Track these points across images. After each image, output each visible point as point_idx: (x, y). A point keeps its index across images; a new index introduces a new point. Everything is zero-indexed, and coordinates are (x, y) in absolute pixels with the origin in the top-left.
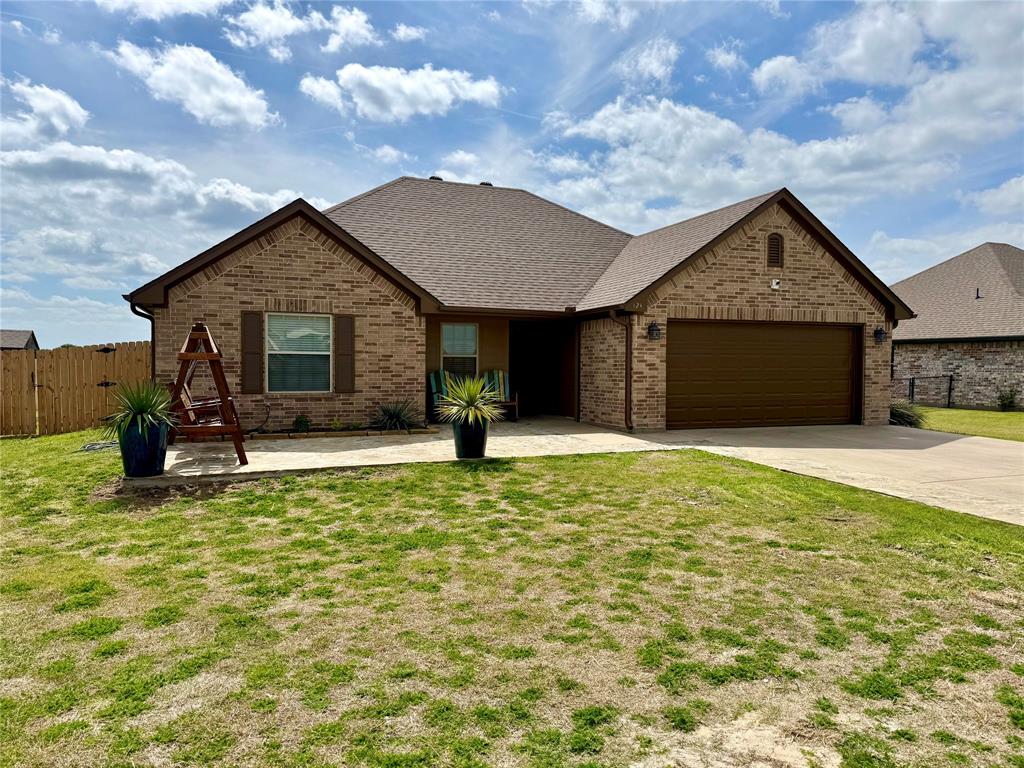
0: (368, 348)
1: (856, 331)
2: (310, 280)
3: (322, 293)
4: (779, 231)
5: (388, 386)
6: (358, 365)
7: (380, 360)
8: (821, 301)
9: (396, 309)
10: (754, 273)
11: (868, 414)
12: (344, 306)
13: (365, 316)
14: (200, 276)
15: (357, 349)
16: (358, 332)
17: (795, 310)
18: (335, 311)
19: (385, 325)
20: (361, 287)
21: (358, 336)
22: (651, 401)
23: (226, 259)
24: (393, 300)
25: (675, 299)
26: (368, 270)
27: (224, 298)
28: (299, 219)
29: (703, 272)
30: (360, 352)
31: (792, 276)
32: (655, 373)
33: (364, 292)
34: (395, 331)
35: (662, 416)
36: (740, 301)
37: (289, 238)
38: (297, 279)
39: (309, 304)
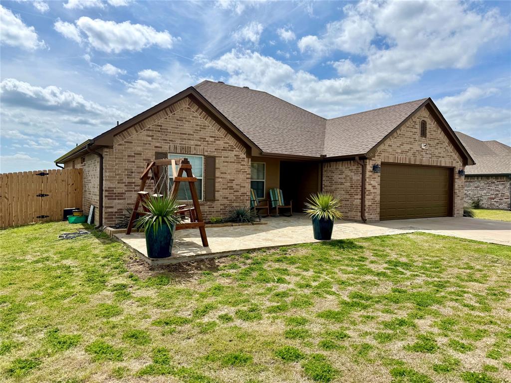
0: (222, 176)
1: (451, 170)
2: (193, 135)
3: (199, 143)
4: (425, 119)
5: (231, 197)
6: (217, 185)
7: (228, 182)
8: (440, 155)
9: (237, 153)
10: (415, 140)
11: (456, 212)
12: (210, 151)
13: (221, 157)
14: (132, 130)
15: (217, 176)
16: (217, 166)
17: (430, 159)
18: (206, 154)
19: (231, 162)
20: (219, 140)
21: (218, 168)
22: (374, 206)
23: (147, 120)
24: (235, 148)
25: (384, 152)
26: (223, 131)
27: (146, 144)
28: (187, 99)
29: (396, 138)
30: (218, 177)
31: (430, 142)
32: (375, 191)
33: (221, 143)
34: (236, 166)
35: (378, 214)
36: (410, 154)
37: (182, 110)
38: (186, 134)
39: (192, 149)
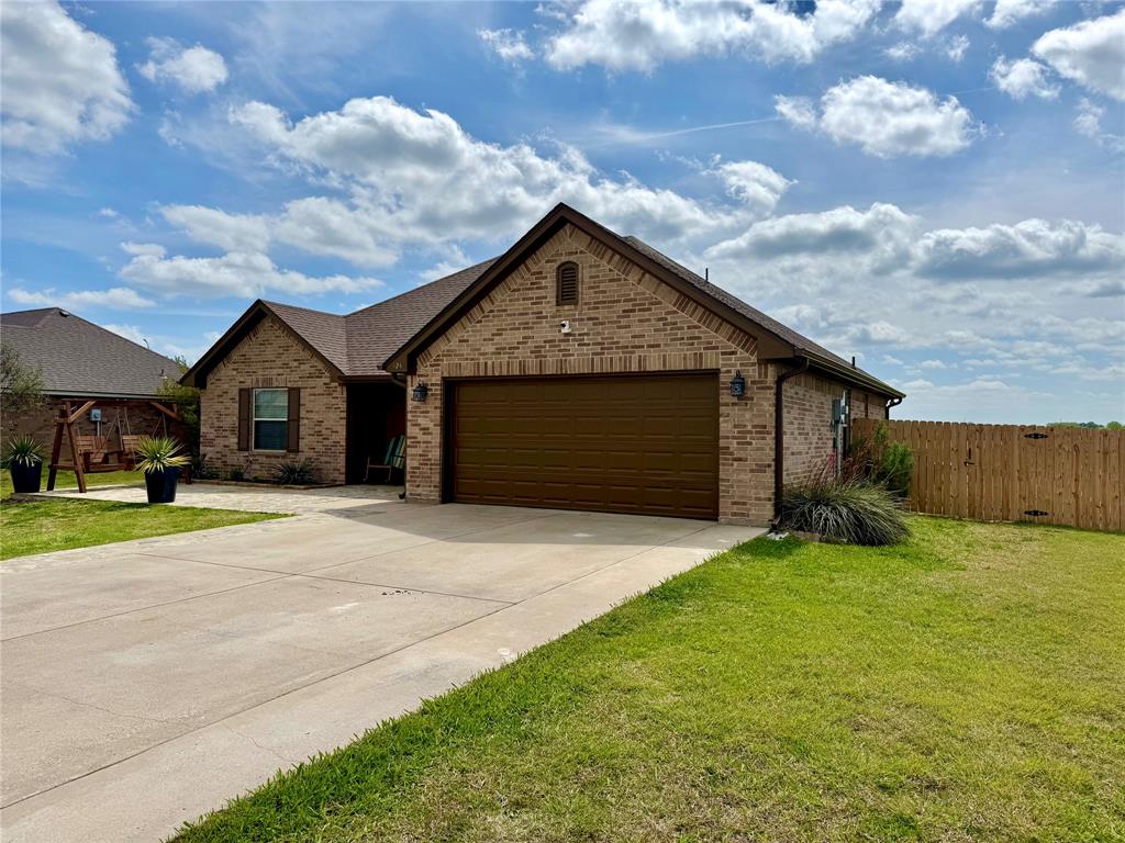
0: (309, 415)
2: (275, 361)
3: (281, 371)
4: (572, 258)
5: (319, 448)
6: (302, 429)
7: (315, 425)
8: (637, 342)
9: (326, 380)
10: (540, 316)
12: (294, 380)
13: (307, 388)
15: (301, 416)
16: (302, 402)
17: (597, 358)
18: (289, 385)
19: (319, 395)
20: (305, 364)
21: (302, 405)
22: (426, 469)
24: (324, 373)
25: (448, 356)
29: (479, 322)
30: (303, 418)
31: (593, 314)
32: (429, 438)
33: (306, 368)
34: (325, 400)
36: (521, 353)
37: (264, 330)
38: (268, 361)
39: (274, 380)
